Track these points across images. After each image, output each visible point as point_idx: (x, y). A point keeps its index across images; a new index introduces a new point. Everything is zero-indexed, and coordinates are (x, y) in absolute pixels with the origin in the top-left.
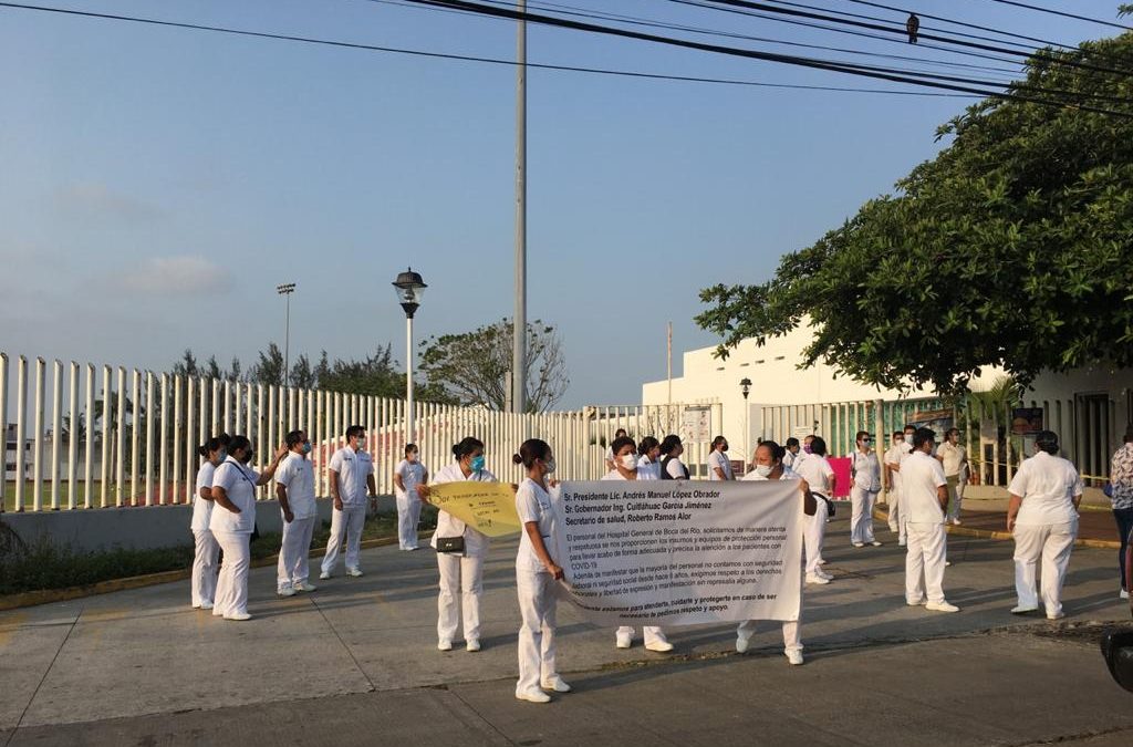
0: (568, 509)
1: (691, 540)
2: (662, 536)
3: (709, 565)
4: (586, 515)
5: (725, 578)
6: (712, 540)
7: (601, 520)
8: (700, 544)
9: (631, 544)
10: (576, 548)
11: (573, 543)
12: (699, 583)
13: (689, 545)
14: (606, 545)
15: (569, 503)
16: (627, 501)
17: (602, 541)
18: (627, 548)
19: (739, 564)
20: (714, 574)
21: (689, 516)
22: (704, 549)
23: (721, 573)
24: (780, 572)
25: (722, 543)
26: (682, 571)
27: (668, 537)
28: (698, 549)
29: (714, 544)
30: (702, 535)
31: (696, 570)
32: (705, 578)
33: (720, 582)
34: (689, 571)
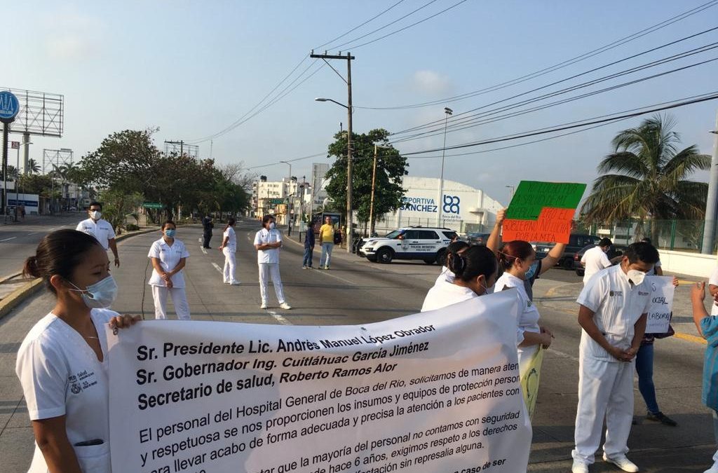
0: (144, 377)
1: (389, 399)
2: (344, 400)
3: (418, 435)
4: (192, 382)
5: (440, 449)
6: (421, 394)
7: (225, 387)
8: (406, 404)
9: (284, 421)
10: (159, 453)
11: (154, 444)
12: (403, 465)
13: (387, 407)
14: (233, 432)
15: (148, 365)
16: (283, 355)
17: (222, 427)
18: (276, 430)
19: (460, 425)
20: (425, 446)
21: (392, 367)
22: (411, 409)
23: (435, 443)
24: (515, 427)
25: (439, 397)
26: (378, 451)
27: (351, 399)
28: (401, 411)
29: (427, 400)
30: (409, 389)
31: (399, 446)
32: (412, 456)
33: (433, 456)
34: (387, 450)
